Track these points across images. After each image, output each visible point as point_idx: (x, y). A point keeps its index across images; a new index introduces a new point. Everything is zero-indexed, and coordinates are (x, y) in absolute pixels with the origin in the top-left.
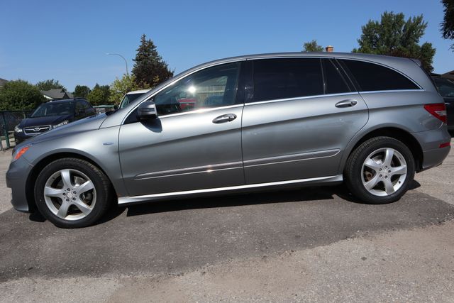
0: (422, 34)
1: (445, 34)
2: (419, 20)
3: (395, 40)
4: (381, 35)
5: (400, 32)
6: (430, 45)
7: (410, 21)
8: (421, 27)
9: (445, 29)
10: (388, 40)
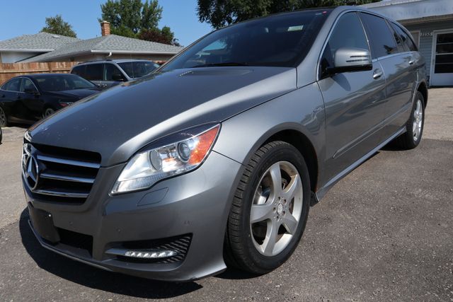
0: (160, 18)
1: (201, 18)
2: (155, 5)
3: (137, 23)
4: (122, 16)
5: (139, 14)
6: (169, 29)
7: (147, 4)
8: (158, 11)
9: (200, 13)
10: (130, 21)
